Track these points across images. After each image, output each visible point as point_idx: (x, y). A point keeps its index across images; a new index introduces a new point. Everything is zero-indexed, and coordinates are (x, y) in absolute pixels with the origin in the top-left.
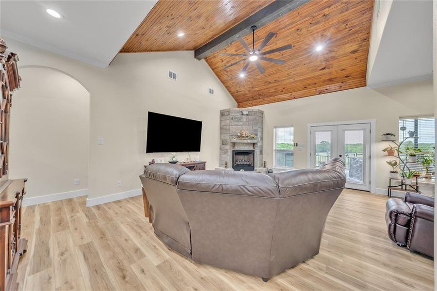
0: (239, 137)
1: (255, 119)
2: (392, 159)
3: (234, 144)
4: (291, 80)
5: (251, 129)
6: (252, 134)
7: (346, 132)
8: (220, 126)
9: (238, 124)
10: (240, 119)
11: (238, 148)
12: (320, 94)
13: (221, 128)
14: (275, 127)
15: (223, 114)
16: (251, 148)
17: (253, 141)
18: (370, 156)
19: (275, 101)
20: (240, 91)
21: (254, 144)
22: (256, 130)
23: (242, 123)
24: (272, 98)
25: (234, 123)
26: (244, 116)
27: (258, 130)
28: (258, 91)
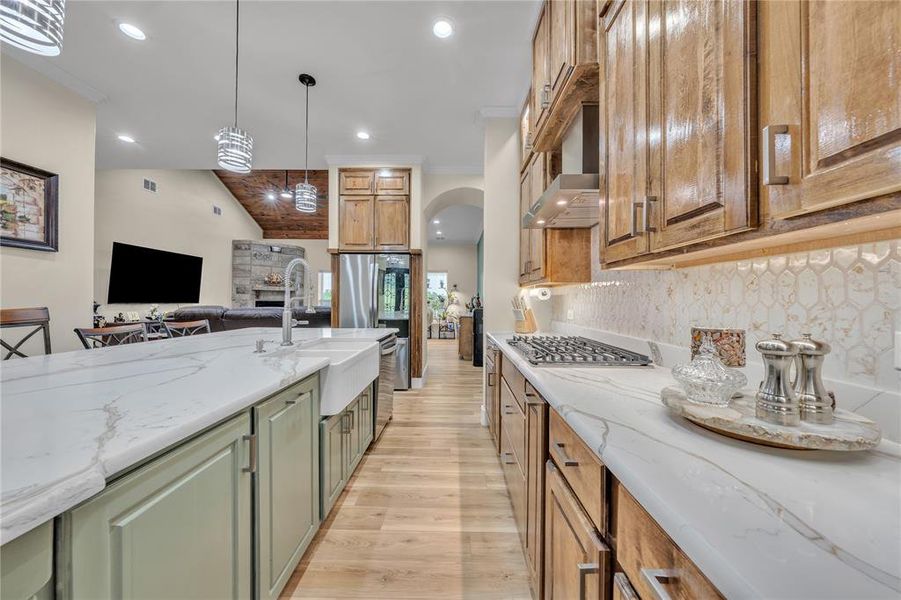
0: (266, 283)
3: (258, 293)
8: (233, 265)
9: (265, 263)
10: (267, 257)
11: (262, 298)
13: (235, 269)
14: (321, 272)
15: (237, 246)
20: (268, 215)
23: (270, 263)
25: (257, 262)
26: (274, 254)
28: (296, 220)
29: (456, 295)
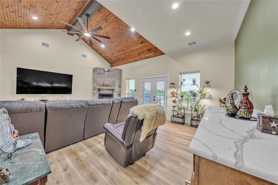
0: (102, 85)
1: (113, 74)
2: (174, 99)
3: (99, 90)
4: (129, 50)
5: (111, 80)
6: (111, 83)
7: (157, 82)
8: (93, 78)
9: (102, 77)
10: (103, 74)
11: (102, 92)
12: (146, 59)
13: (94, 80)
14: (128, 79)
15: (95, 70)
16: (110, 92)
17: (112, 88)
18: (167, 97)
19: (127, 63)
20: (108, 57)
21: (112, 90)
22: (114, 81)
23: (104, 76)
24: (125, 61)
25: (99, 76)
26: (106, 72)
27: (115, 81)
28: (116, 56)
29: (208, 91)
